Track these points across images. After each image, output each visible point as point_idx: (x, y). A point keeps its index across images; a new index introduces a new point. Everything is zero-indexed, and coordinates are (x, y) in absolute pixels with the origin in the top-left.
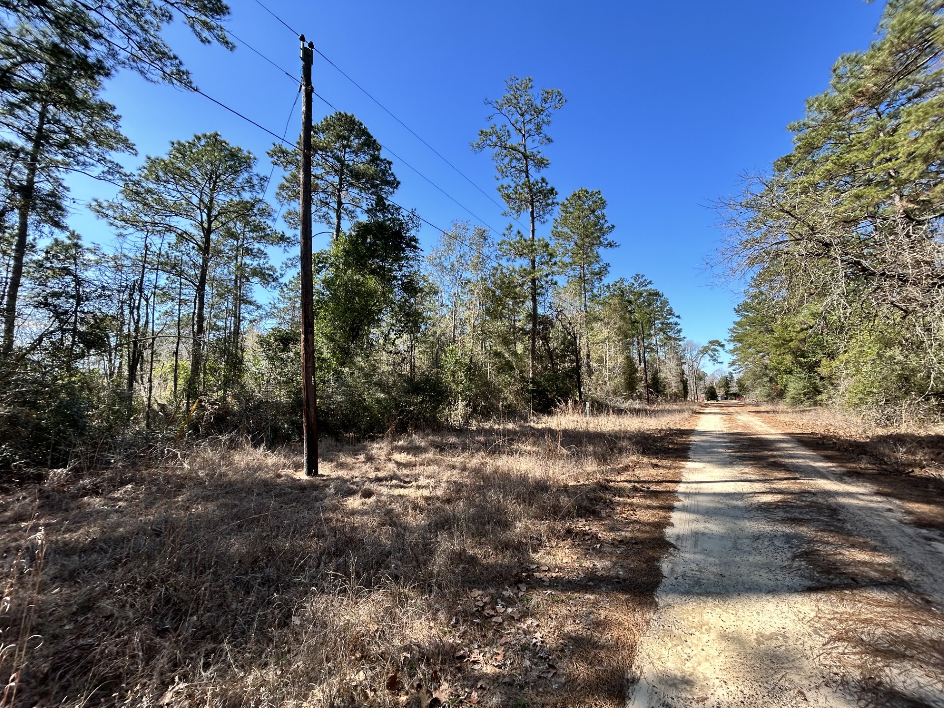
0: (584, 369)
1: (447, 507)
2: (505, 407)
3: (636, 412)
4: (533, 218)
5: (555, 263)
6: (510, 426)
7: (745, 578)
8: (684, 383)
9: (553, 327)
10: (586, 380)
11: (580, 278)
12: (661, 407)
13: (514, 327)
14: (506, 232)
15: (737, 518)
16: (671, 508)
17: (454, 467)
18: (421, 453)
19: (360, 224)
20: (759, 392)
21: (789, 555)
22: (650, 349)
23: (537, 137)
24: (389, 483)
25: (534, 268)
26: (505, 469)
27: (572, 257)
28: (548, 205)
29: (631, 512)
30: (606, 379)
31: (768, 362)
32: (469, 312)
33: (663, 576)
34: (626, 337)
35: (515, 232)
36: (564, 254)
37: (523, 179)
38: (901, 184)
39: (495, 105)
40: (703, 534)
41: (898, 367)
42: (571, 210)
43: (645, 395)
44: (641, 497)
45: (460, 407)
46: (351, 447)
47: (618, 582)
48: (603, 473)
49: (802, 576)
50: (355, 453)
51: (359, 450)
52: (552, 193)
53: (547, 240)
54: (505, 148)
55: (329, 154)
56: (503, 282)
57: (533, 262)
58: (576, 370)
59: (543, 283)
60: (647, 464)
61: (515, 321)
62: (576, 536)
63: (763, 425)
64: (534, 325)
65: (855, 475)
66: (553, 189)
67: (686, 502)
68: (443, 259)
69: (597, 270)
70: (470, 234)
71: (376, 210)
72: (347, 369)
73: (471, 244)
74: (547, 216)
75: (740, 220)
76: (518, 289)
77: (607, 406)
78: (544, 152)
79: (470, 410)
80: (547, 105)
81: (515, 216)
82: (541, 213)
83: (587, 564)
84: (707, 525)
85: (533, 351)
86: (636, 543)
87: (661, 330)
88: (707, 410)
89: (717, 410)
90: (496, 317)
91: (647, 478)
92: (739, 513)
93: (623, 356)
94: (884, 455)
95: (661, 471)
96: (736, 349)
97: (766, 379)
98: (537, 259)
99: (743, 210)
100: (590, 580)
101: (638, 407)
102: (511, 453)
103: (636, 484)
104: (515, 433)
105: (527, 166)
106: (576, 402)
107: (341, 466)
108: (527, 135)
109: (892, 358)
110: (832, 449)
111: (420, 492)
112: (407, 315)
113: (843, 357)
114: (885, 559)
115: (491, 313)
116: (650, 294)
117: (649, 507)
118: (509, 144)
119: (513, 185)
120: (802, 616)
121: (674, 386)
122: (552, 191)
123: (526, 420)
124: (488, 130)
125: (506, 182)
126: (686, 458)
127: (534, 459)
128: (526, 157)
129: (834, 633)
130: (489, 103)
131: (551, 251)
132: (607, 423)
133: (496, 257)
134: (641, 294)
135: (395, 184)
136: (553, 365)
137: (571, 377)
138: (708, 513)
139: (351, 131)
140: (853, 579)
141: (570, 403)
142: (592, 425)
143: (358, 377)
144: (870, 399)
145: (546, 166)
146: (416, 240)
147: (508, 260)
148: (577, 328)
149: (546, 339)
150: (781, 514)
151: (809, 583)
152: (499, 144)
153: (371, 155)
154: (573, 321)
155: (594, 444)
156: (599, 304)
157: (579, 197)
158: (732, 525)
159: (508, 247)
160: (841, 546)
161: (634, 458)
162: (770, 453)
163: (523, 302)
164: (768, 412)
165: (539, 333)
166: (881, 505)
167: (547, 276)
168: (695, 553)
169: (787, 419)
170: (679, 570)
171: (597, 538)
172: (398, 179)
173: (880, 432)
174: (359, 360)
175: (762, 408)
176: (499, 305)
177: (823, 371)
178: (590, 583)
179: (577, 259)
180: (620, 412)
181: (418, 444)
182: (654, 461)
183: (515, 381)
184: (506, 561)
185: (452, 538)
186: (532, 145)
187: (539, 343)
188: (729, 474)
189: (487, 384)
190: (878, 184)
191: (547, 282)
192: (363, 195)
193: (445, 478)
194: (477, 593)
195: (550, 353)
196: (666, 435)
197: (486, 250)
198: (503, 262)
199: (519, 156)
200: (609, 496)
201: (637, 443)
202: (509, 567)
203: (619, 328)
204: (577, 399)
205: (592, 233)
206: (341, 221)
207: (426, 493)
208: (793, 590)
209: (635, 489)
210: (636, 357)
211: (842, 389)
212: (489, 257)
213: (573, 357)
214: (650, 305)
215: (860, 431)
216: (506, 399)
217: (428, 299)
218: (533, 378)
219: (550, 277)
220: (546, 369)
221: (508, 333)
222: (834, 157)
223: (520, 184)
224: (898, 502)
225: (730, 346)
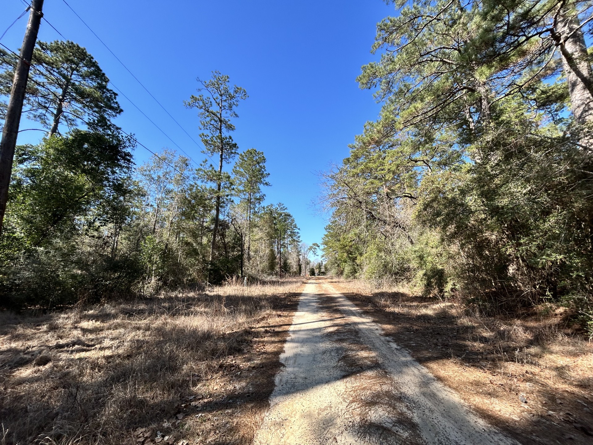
0: (245, 256)
1: (126, 362)
2: (190, 280)
3: (273, 283)
4: (222, 159)
5: (233, 189)
6: (191, 294)
7: (316, 377)
8: (300, 266)
9: (229, 228)
10: (246, 263)
11: (248, 200)
12: (287, 280)
13: (202, 226)
14: (203, 164)
15: (316, 342)
16: (285, 341)
17: (139, 329)
18: (110, 319)
19: (79, 131)
20: (333, 272)
21: (337, 360)
22: (284, 246)
23: (228, 111)
24: (71, 349)
25: (219, 189)
26: (181, 326)
27: (244, 187)
28: (232, 153)
29: (262, 347)
30: (259, 263)
31: (337, 256)
32: (169, 213)
33: (276, 386)
34: (271, 238)
35: (209, 165)
36: (240, 185)
37: (218, 133)
38: (386, 181)
39: (204, 84)
40: (300, 355)
41: (383, 261)
42: (246, 159)
43: (279, 273)
44: (269, 336)
45: (153, 281)
46: (35, 319)
47: (248, 396)
48: (249, 323)
49: (342, 370)
50: (38, 324)
51: (42, 321)
52: (235, 147)
53: (230, 174)
54: (208, 112)
55: (55, 69)
56: (197, 196)
57: (219, 185)
58: (241, 257)
59: (225, 200)
60: (275, 315)
61: (203, 222)
62: (225, 369)
63: (333, 289)
64: (216, 226)
65: (366, 313)
66: (236, 144)
67: (293, 336)
68: (152, 172)
69: (258, 197)
70: (177, 159)
71: (97, 125)
72: (42, 249)
73: (176, 166)
74: (231, 160)
75: (328, 184)
76: (208, 201)
77: (257, 280)
78: (232, 121)
79: (160, 283)
80: (237, 95)
81: (210, 155)
82: (227, 157)
83: (230, 387)
84: (302, 349)
85: (214, 243)
86: (262, 367)
87: (290, 235)
88: (309, 281)
89: (314, 281)
90: (189, 218)
91: (274, 324)
92: (318, 340)
93: (269, 249)
94: (377, 302)
95: (282, 319)
96: (325, 249)
97: (336, 265)
98: (222, 185)
99: (330, 179)
100: (230, 399)
101: (274, 280)
102: (187, 314)
103: (268, 329)
104: (193, 299)
105: (221, 127)
106: (238, 277)
107: (16, 338)
108: (222, 108)
109: (381, 257)
110: (359, 300)
111: (102, 353)
112: (114, 209)
113: (365, 255)
114: (373, 354)
115: (187, 215)
116: (286, 215)
117: (273, 342)
118: (210, 110)
119: (210, 136)
120: (339, 392)
121: (295, 268)
122: (235, 145)
123: (203, 290)
124: (198, 97)
125: (206, 132)
126: (296, 310)
127: (204, 318)
128: (221, 121)
129: (351, 399)
130: (199, 81)
131: (231, 181)
132: (256, 291)
133: (194, 178)
134: (281, 214)
135: (118, 111)
136: (226, 252)
137: (237, 261)
138: (303, 342)
139: (82, 60)
140: (361, 367)
141: (234, 278)
142: (246, 292)
143: (54, 256)
144: (373, 276)
145: (233, 129)
146: (131, 156)
147: (202, 181)
148: (244, 230)
149: (223, 236)
150: (336, 337)
151: (343, 373)
152: (204, 108)
153: (98, 83)
154: (241, 226)
155: (246, 305)
156: (258, 217)
157: (251, 153)
158: (313, 347)
159: (203, 173)
160: (358, 351)
161: (268, 312)
162: (334, 304)
163: (210, 211)
164: (336, 282)
165: (219, 232)
166: (374, 327)
167: (227, 196)
168: (294, 367)
169: (343, 286)
170: (284, 379)
171: (239, 368)
172: (121, 108)
173: (377, 291)
174: (58, 242)
175: (334, 280)
176: (193, 210)
177: (358, 262)
178: (231, 401)
179: (247, 189)
180: (264, 283)
181: (108, 312)
182: (279, 313)
183: (199, 262)
184: (171, 397)
185: (125, 388)
186: (226, 115)
187: (218, 238)
188: (315, 318)
189: (177, 264)
190: (379, 179)
191: (227, 200)
192: (86, 110)
193: (129, 339)
194: (140, 430)
195: (225, 245)
196: (287, 296)
197: (186, 173)
198: (199, 183)
199: (216, 119)
200: (250, 338)
201: (271, 302)
202: (171, 403)
203: (268, 233)
204: (240, 275)
205: (257, 175)
206: (59, 125)
207: (108, 353)
208: (337, 379)
209: (266, 332)
210: (276, 250)
211: (364, 270)
212: (188, 177)
213: (239, 248)
214: (285, 221)
215: (370, 291)
216: (190, 275)
217: (136, 198)
218: (211, 261)
219: (229, 197)
220: (221, 255)
221: (197, 229)
222: (364, 164)
223: (215, 136)
224: (380, 325)
225: (322, 247)
